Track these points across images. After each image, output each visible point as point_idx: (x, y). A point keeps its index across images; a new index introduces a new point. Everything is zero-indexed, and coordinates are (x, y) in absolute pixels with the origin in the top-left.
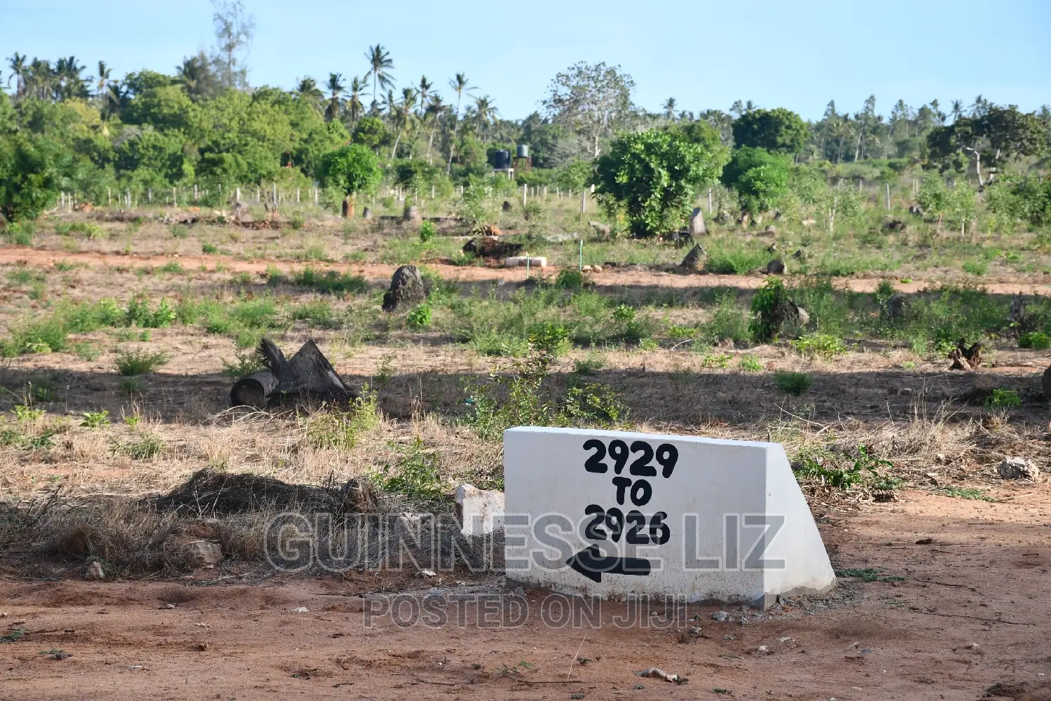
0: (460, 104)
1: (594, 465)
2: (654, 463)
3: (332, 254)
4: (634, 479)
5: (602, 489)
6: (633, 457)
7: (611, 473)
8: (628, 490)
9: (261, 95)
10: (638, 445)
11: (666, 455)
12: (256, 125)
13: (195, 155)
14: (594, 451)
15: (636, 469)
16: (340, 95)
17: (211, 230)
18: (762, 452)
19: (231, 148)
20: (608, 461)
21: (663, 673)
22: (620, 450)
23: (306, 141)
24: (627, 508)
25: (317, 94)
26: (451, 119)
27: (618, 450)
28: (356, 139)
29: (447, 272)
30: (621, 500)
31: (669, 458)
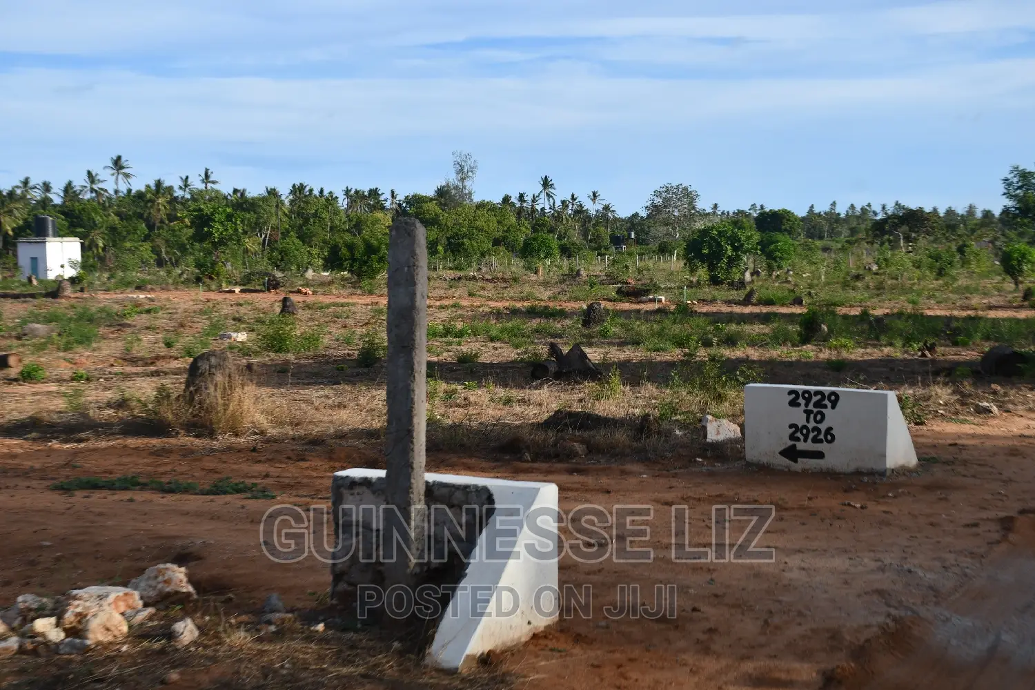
0: (592, 208)
1: (793, 403)
2: (826, 402)
3: (540, 296)
4: (815, 410)
5: (798, 415)
6: (815, 399)
7: (803, 407)
8: (812, 416)
9: (481, 205)
10: (817, 393)
11: (833, 398)
12: (478, 223)
13: (444, 241)
14: (793, 396)
15: (816, 405)
16: (525, 205)
17: (471, 284)
18: (886, 395)
19: (465, 236)
20: (801, 401)
21: (852, 504)
22: (808, 396)
23: (506, 231)
24: (812, 425)
25: (513, 204)
26: (589, 218)
27: (806, 395)
28: (535, 230)
29: (609, 306)
30: (808, 421)
31: (835, 399)
